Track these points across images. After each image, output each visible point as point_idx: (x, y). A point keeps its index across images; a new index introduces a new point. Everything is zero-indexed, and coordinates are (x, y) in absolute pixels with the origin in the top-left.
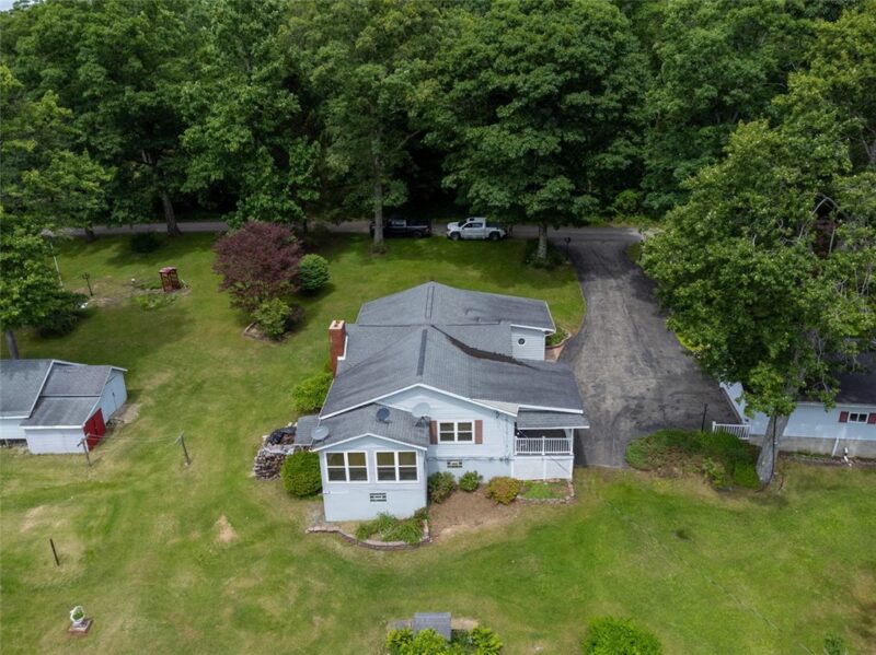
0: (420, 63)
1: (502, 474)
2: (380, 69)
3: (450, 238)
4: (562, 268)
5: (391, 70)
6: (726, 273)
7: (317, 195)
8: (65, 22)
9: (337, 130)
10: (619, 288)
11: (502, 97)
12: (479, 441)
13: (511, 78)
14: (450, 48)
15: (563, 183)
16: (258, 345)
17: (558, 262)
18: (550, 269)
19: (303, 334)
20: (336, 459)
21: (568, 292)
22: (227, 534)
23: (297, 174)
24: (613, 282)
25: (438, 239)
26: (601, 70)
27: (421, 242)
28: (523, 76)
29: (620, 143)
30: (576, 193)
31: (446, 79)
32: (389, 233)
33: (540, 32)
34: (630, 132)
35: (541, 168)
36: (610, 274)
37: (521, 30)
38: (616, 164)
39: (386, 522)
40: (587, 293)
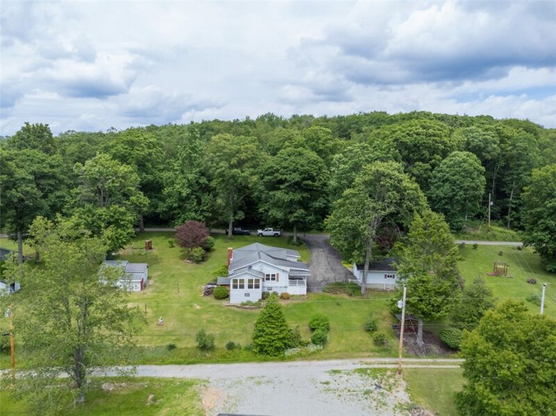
0: (252, 170)
1: (284, 292)
2: (239, 171)
3: (258, 235)
4: (302, 246)
5: (242, 172)
6: (344, 226)
7: (210, 215)
8: (124, 150)
9: (221, 191)
10: (323, 251)
11: (281, 182)
12: (278, 281)
13: (285, 176)
14: (262, 165)
15: (302, 211)
16: (191, 265)
17: (301, 244)
18: (298, 245)
19: (207, 262)
20: (235, 281)
21: (305, 252)
22: (198, 307)
23: (204, 206)
24: (321, 250)
25: (253, 236)
26: (315, 174)
27: (247, 237)
28: (289, 176)
29: (321, 199)
30: (307, 215)
31: (262, 175)
32: (234, 233)
33: (294, 162)
34: (324, 195)
35: (294, 206)
36: (320, 247)
37: (288, 162)
38: (320, 206)
39: (248, 303)
40: (311, 253)
